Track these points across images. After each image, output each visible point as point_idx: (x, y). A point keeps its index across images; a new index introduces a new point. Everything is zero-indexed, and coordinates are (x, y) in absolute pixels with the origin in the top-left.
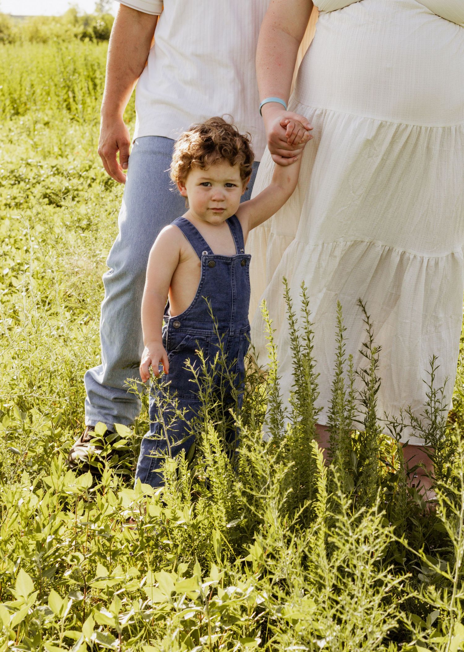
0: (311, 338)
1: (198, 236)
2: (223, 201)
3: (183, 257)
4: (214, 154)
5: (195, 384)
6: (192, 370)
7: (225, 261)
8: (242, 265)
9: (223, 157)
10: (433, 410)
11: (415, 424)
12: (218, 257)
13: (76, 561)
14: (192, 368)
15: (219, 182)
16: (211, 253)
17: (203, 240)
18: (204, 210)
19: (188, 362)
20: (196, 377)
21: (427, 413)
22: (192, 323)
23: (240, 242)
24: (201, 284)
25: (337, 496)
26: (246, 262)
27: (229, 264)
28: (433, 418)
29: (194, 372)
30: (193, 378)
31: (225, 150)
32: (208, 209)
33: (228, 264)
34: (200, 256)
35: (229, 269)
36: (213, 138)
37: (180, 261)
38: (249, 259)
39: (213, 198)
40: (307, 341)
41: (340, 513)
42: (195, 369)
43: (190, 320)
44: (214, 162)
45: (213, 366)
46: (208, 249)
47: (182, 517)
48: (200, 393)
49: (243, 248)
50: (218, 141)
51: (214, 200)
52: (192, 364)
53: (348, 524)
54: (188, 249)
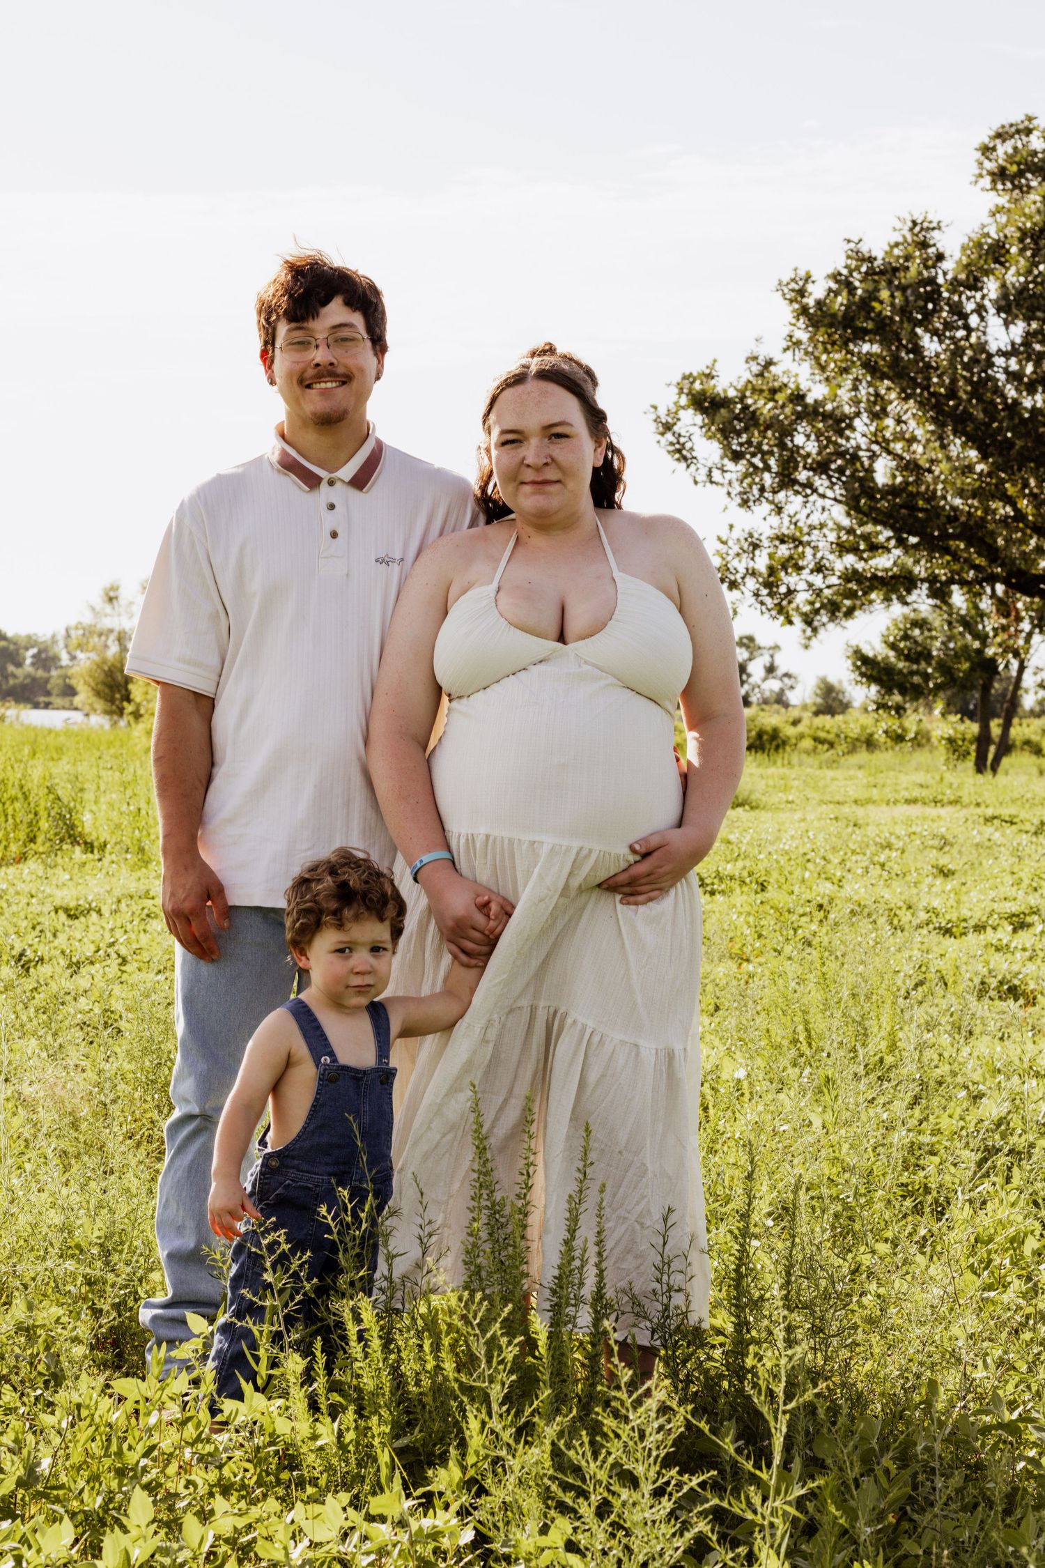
0: (531, 1171)
1: (318, 1033)
2: (370, 973)
3: (294, 1059)
4: (355, 905)
5: (333, 1242)
6: (330, 1221)
7: (355, 1075)
8: (382, 1083)
9: (368, 909)
10: (665, 1286)
11: (637, 1309)
12: (345, 1068)
13: (192, 1489)
14: (329, 1218)
15: (363, 944)
16: (334, 1060)
17: (326, 1039)
18: (341, 989)
19: (323, 1210)
20: (335, 1231)
21: (655, 1294)
22: (296, 1162)
23: (383, 1047)
24: (313, 1106)
25: (612, 1363)
26: (388, 1078)
27: (361, 1079)
28: (665, 1301)
29: (332, 1225)
30: (331, 1233)
31: (371, 900)
32: (348, 987)
33: (357, 1080)
34: (317, 1063)
35: (359, 1087)
36: (351, 883)
37: (289, 1063)
38: (394, 1075)
39: (357, 970)
40: (525, 1177)
41: (618, 1388)
42: (333, 1219)
43: (293, 1158)
44: (357, 918)
45: (363, 1215)
46: (332, 1054)
47: (325, 1435)
48: (341, 1255)
49: (388, 1058)
50: (358, 886)
51: (357, 973)
52: (329, 1213)
53: (628, 1402)
54: (301, 1048)
